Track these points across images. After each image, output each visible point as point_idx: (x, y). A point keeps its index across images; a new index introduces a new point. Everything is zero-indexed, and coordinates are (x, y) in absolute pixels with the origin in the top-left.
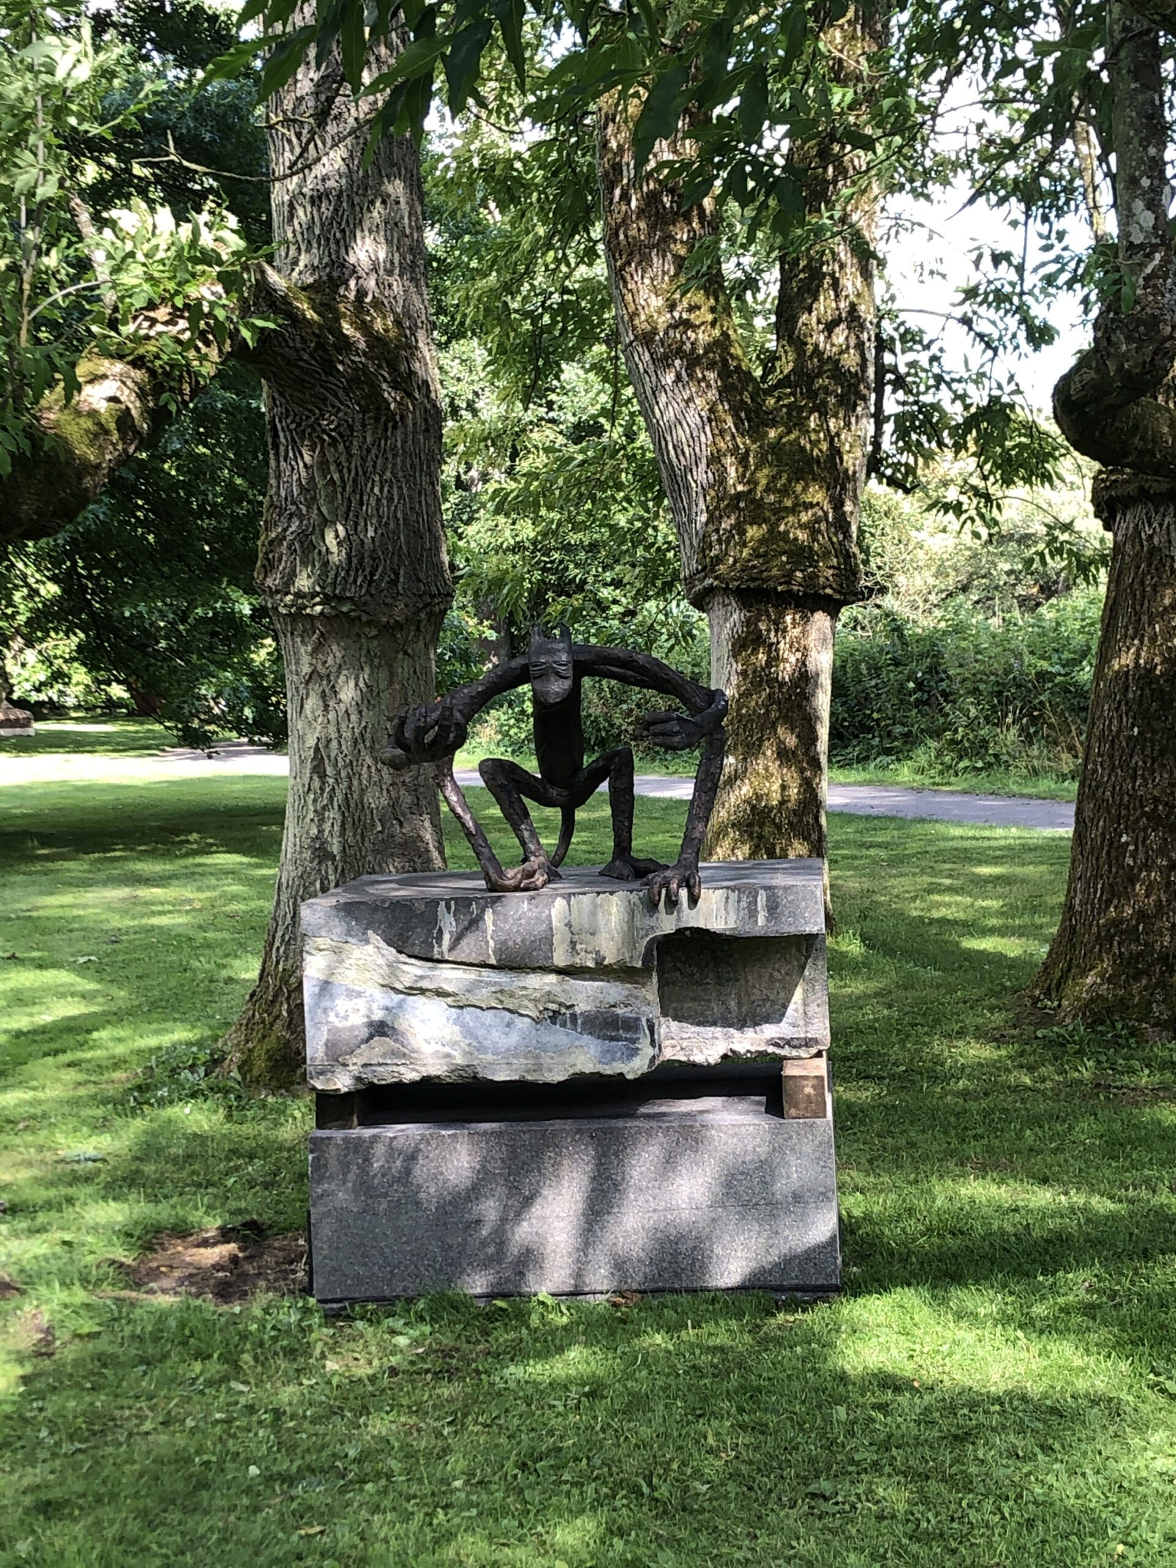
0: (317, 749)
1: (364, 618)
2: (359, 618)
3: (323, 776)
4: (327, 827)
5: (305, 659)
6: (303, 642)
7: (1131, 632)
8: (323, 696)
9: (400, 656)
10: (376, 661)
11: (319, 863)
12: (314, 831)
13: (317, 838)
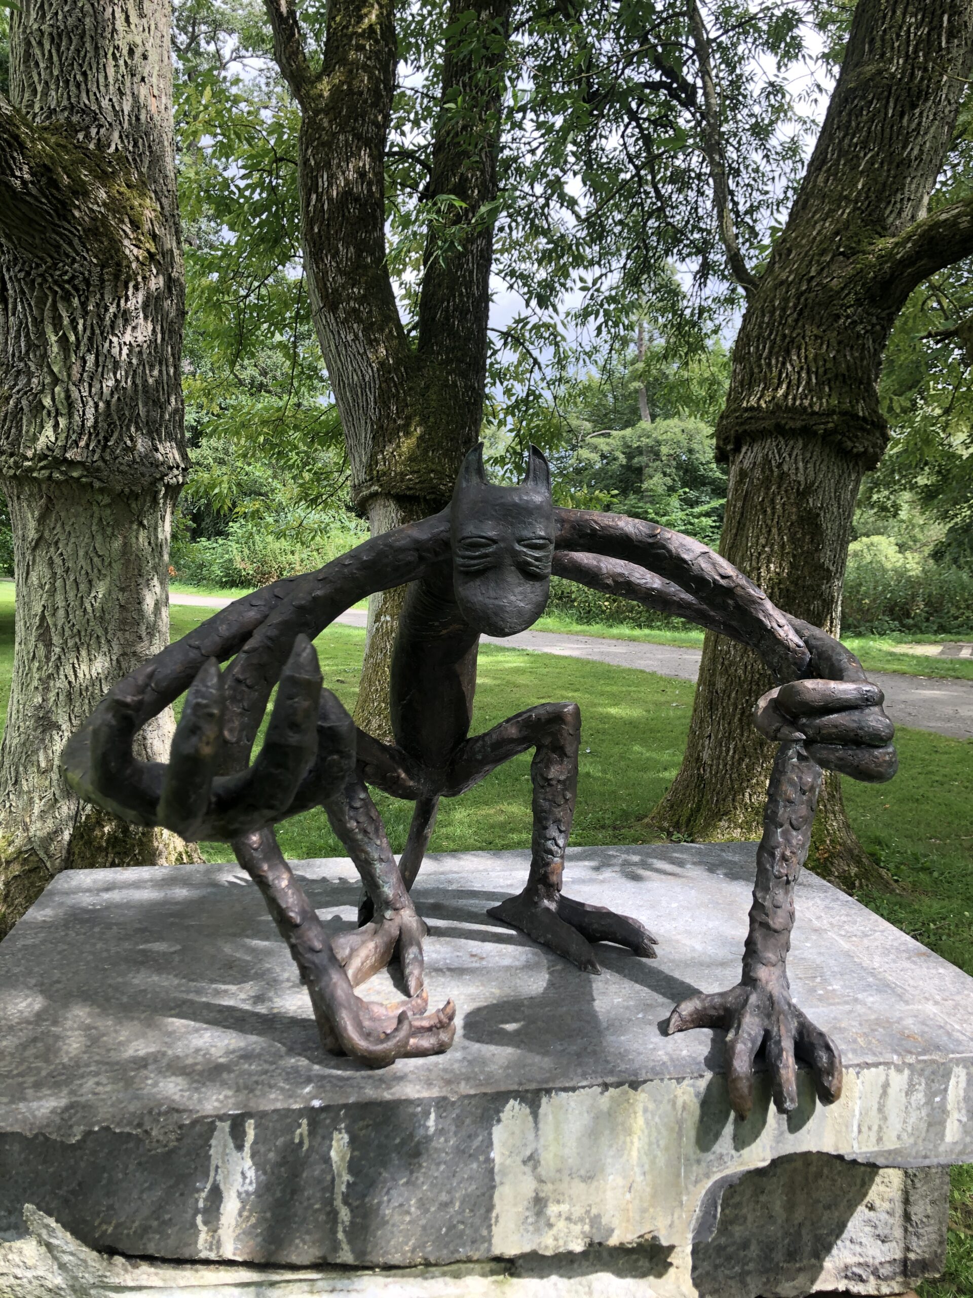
0: (43, 618)
1: (97, 484)
2: (91, 484)
3: (49, 645)
4: (52, 696)
5: (32, 524)
6: (29, 506)
7: (762, 541)
8: (51, 563)
9: (135, 527)
10: (109, 531)
11: (43, 732)
12: (38, 699)
13: (41, 706)
